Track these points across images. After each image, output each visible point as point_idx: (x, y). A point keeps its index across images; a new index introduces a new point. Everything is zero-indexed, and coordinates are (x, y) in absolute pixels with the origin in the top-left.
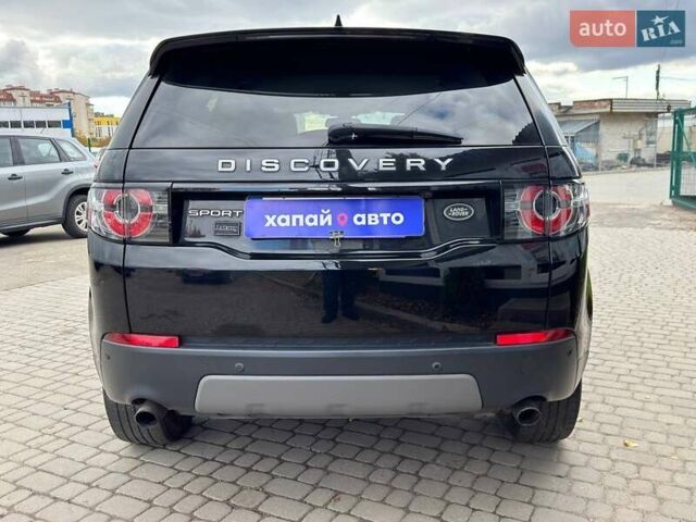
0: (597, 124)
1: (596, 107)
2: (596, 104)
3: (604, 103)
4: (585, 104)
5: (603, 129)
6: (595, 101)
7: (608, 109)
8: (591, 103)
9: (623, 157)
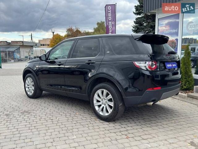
0: (19, 48)
1: (18, 43)
2: (18, 42)
3: (21, 42)
4: (15, 42)
5: (21, 49)
6: (18, 41)
7: (22, 44)
8: (17, 42)
9: (26, 57)
